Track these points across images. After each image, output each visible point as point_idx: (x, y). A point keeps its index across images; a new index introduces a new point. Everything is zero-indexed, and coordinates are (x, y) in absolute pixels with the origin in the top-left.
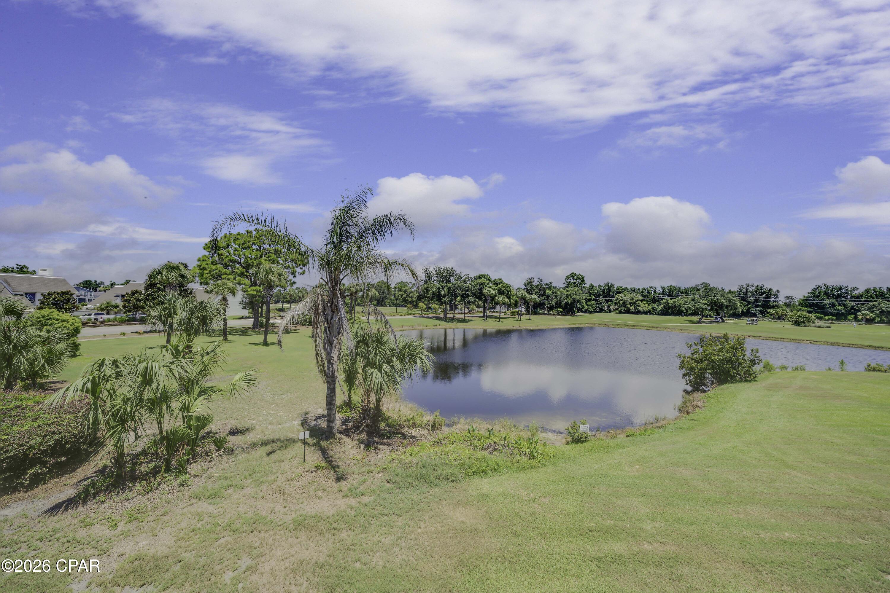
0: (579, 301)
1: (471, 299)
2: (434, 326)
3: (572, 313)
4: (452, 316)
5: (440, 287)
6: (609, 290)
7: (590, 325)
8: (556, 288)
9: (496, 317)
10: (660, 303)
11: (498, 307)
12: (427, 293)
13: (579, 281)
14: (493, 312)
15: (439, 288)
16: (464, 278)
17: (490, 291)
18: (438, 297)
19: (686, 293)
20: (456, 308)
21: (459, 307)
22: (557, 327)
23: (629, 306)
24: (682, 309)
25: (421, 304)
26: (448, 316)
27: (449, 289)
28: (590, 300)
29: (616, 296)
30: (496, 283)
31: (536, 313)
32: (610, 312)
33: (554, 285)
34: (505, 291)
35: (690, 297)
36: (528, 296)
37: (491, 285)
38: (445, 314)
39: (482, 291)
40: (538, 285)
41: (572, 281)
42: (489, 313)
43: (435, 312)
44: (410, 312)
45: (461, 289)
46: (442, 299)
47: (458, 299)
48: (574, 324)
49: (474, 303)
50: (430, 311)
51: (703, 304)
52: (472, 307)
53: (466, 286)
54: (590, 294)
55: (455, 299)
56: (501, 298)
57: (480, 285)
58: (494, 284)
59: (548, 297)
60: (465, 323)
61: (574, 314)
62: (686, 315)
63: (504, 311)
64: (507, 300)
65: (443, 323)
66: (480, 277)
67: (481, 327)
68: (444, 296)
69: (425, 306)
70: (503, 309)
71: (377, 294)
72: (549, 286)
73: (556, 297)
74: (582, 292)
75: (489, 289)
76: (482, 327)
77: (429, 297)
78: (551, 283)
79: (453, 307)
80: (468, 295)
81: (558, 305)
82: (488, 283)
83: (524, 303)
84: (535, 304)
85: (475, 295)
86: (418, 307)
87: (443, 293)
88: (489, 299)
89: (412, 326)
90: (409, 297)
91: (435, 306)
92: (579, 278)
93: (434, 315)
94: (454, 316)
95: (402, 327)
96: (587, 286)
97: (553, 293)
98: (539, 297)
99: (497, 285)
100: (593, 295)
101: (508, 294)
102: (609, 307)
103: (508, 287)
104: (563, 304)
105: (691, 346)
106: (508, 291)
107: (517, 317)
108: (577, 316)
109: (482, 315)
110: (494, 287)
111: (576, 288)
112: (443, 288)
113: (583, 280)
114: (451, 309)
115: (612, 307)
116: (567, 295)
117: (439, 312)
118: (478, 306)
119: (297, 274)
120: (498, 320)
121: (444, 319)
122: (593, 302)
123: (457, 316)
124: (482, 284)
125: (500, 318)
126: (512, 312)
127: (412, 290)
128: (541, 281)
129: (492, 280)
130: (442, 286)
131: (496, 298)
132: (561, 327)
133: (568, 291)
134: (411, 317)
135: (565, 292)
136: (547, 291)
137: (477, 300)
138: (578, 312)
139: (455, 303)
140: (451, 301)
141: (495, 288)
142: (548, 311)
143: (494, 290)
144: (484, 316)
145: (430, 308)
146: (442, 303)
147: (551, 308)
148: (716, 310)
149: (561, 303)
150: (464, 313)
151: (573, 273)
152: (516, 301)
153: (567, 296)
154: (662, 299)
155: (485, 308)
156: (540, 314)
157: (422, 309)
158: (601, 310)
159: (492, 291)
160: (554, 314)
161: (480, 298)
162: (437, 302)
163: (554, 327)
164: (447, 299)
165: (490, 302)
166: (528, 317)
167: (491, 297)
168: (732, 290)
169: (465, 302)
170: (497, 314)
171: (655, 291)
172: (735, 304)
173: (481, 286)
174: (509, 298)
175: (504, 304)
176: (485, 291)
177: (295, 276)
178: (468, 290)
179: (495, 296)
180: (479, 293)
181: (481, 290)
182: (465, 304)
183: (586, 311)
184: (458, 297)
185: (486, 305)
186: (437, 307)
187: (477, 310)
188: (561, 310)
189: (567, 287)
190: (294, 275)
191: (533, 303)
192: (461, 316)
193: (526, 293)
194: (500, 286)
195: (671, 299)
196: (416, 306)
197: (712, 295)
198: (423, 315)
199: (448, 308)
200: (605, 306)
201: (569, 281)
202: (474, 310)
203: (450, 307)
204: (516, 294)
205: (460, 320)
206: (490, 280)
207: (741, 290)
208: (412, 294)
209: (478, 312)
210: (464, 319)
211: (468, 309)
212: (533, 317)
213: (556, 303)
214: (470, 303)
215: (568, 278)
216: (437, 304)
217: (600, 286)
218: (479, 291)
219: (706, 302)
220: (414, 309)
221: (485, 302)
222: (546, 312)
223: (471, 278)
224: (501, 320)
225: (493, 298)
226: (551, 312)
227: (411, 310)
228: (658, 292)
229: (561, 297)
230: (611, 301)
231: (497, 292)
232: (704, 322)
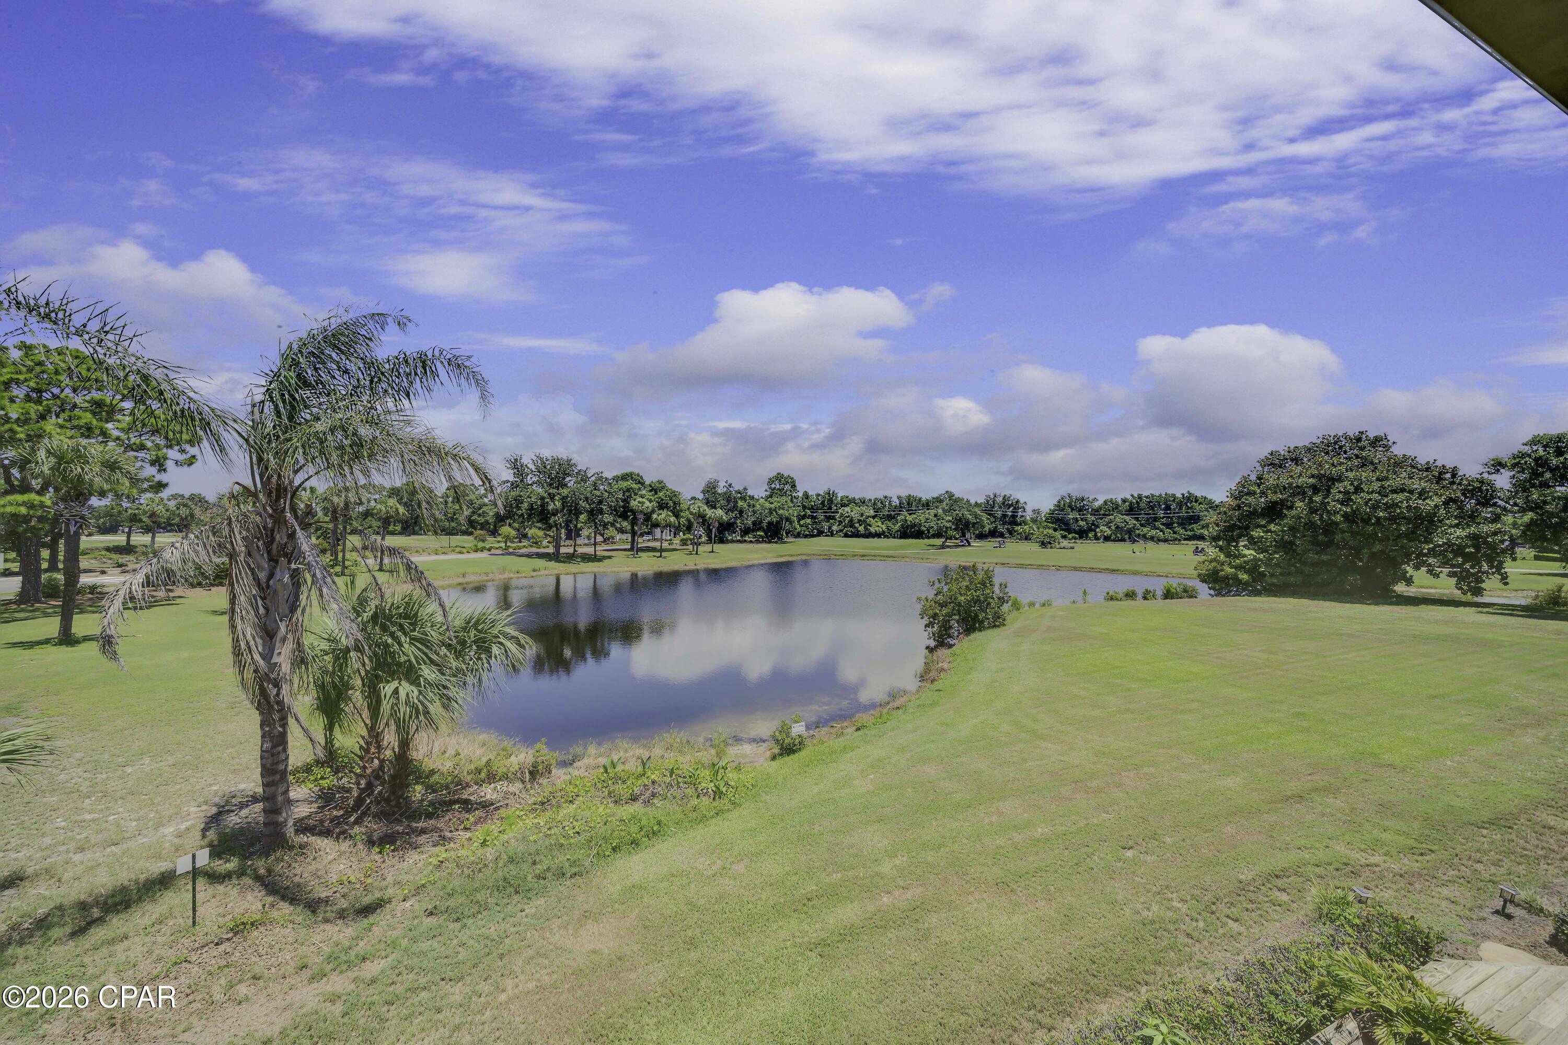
0: (788, 519)
1: (608, 518)
2: (534, 571)
3: (779, 538)
4: (571, 550)
5: (545, 495)
6: (831, 501)
7: (804, 558)
8: (753, 497)
9: (654, 549)
10: (897, 521)
11: (658, 532)
12: (518, 508)
13: (787, 487)
14: (649, 540)
15: (543, 498)
16: (593, 478)
17: (643, 503)
18: (541, 514)
19: (927, 505)
20: (579, 536)
21: (585, 532)
22: (756, 562)
23: (857, 525)
24: (923, 528)
25: (506, 530)
26: (563, 550)
27: (564, 499)
28: (804, 517)
29: (840, 511)
30: (654, 490)
31: (722, 541)
32: (832, 535)
33: (750, 493)
34: (670, 503)
35: (933, 512)
36: (709, 513)
37: (644, 492)
38: (557, 547)
39: (628, 503)
40: (725, 494)
41: (778, 487)
42: (642, 542)
43: (536, 543)
44: (481, 545)
45: (587, 499)
46: (550, 518)
47: (583, 517)
48: (782, 556)
49: (613, 525)
50: (525, 543)
51: (947, 521)
52: (611, 532)
53: (598, 493)
54: (804, 507)
55: (577, 517)
56: (662, 516)
57: (624, 492)
58: (650, 491)
59: (741, 512)
60: (596, 564)
61: (781, 540)
62: (928, 538)
63: (669, 538)
64: (673, 519)
65: (552, 564)
66: (624, 478)
67: (626, 569)
68: (555, 513)
69: (513, 533)
70: (667, 535)
71: (401, 510)
72: (744, 496)
73: (754, 512)
74: (792, 505)
75: (641, 499)
76: (630, 569)
77: (522, 515)
78: (745, 489)
79: (573, 534)
80: (601, 512)
81: (757, 525)
82: (639, 489)
83: (703, 524)
84: (721, 524)
85: (613, 510)
86: (499, 535)
87: (551, 507)
88: (642, 516)
89: (487, 574)
90: (479, 515)
91: (535, 532)
92: (787, 483)
93: (535, 550)
94: (575, 551)
95: (464, 576)
96: (800, 494)
97: (749, 506)
98: (726, 513)
99: (656, 493)
100: (809, 509)
101: (674, 508)
102: (830, 528)
103: (675, 496)
104: (765, 525)
105: (933, 584)
106: (675, 503)
107: (691, 547)
108: (785, 543)
109: (629, 547)
110: (649, 495)
111: (784, 498)
112: (552, 497)
113: (794, 486)
114: (569, 537)
115: (835, 528)
116: (770, 509)
117: (545, 543)
118: (621, 531)
119: (169, 464)
120: (658, 554)
121: (555, 557)
122: (809, 521)
123: (580, 550)
124: (628, 490)
125: (662, 550)
126: (682, 540)
127: (486, 500)
128: (730, 485)
129: (647, 483)
130: (549, 494)
131: (655, 516)
132: (762, 562)
133: (772, 503)
134: (485, 554)
135: (767, 505)
136: (740, 503)
137: (619, 520)
138: (787, 537)
139: (576, 526)
140: (568, 523)
141: (653, 498)
142: (742, 536)
143: (650, 501)
144: (632, 549)
145: (525, 536)
146: (550, 527)
147: (746, 532)
148: (962, 530)
149: (761, 522)
150: (595, 544)
151: (779, 474)
152: (689, 520)
153: (771, 511)
154: (899, 515)
155: (634, 534)
156: (728, 542)
157: (507, 538)
158: (820, 533)
159: (647, 504)
160: (751, 542)
161: (624, 516)
162: (539, 525)
163: (751, 563)
164: (560, 519)
165: (643, 523)
166: (708, 547)
167: (645, 514)
168: (979, 502)
169: (596, 523)
170: (656, 544)
171: (890, 504)
172: (981, 520)
173: (627, 494)
174: (677, 516)
175: (668, 525)
176: (634, 504)
177: (162, 469)
178: (600, 502)
179: (653, 511)
180: (623, 507)
181: (626, 501)
182: (596, 527)
183: (798, 535)
184: (582, 513)
185: (636, 528)
186: (541, 533)
187: (619, 537)
188: (762, 534)
189: (771, 496)
190: (161, 465)
191: (717, 524)
192: (590, 550)
193: (705, 507)
194: (661, 494)
195: (910, 514)
196: (494, 533)
197: (957, 508)
198: (511, 550)
199: (563, 536)
200: (826, 526)
201: (773, 486)
202: (613, 538)
203: (566, 534)
204: (689, 509)
205: (587, 558)
206: (643, 484)
207: (988, 501)
208: (484, 509)
209: (623, 541)
210: (595, 555)
211: (602, 535)
212: (718, 547)
213: (754, 523)
214: (605, 526)
215: (771, 482)
216: (540, 528)
217: (818, 495)
218: (621, 504)
219: (950, 518)
220: (490, 539)
221: (634, 523)
222: (739, 538)
223: (606, 479)
224: (664, 554)
225: (648, 517)
226: (747, 538)
227: (483, 541)
228: (894, 504)
229: (761, 514)
230: (834, 518)
231: (655, 504)
232: (949, 547)
